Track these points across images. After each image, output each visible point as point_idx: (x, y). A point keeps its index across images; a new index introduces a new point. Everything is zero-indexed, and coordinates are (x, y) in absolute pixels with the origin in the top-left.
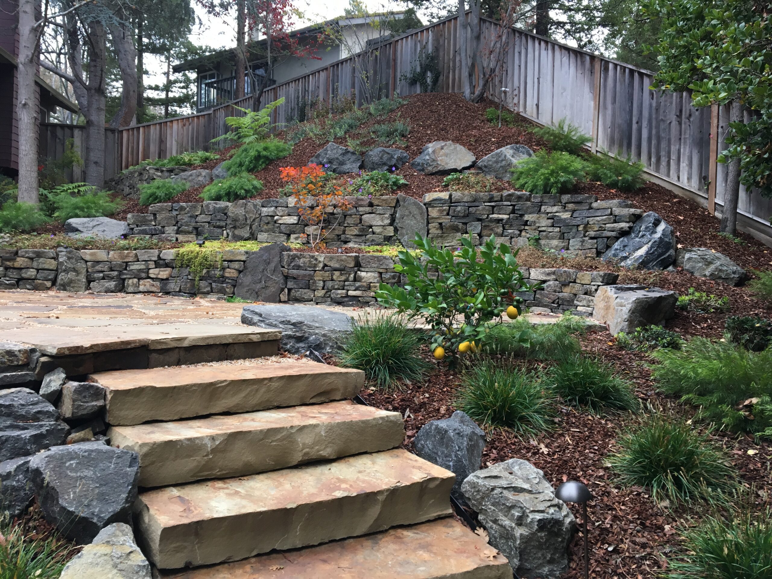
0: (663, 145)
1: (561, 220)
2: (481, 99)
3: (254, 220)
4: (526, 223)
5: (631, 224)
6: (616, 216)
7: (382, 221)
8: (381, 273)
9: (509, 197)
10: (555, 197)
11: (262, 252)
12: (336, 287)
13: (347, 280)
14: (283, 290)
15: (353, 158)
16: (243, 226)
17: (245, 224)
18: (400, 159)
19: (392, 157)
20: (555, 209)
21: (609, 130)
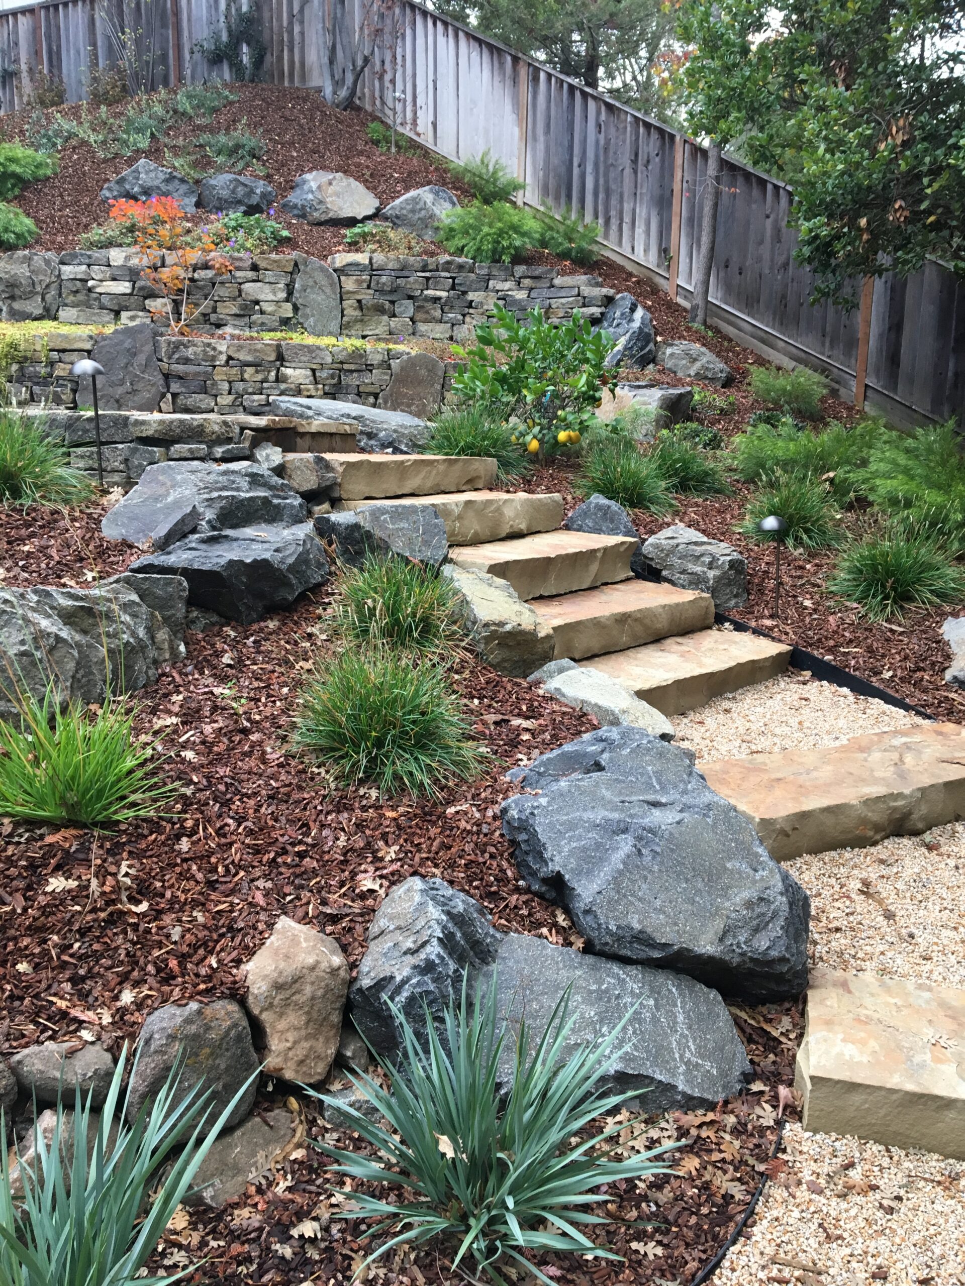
0: (614, 202)
1: (515, 302)
2: (350, 104)
3: (48, 286)
4: (470, 305)
5: (602, 309)
6: (584, 298)
7: (275, 294)
8: (313, 371)
9: (447, 266)
10: (507, 269)
11: (121, 337)
12: (250, 390)
13: (265, 380)
14: (163, 396)
15: (184, 188)
16: (29, 295)
17: (33, 293)
18: (264, 195)
19: (252, 192)
20: (507, 285)
21: (541, 173)
